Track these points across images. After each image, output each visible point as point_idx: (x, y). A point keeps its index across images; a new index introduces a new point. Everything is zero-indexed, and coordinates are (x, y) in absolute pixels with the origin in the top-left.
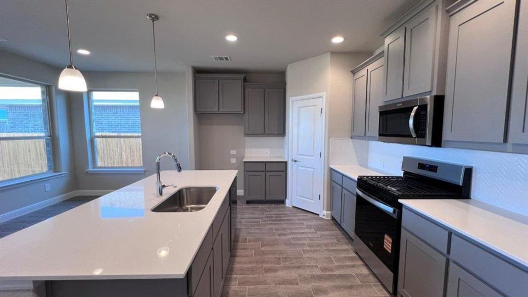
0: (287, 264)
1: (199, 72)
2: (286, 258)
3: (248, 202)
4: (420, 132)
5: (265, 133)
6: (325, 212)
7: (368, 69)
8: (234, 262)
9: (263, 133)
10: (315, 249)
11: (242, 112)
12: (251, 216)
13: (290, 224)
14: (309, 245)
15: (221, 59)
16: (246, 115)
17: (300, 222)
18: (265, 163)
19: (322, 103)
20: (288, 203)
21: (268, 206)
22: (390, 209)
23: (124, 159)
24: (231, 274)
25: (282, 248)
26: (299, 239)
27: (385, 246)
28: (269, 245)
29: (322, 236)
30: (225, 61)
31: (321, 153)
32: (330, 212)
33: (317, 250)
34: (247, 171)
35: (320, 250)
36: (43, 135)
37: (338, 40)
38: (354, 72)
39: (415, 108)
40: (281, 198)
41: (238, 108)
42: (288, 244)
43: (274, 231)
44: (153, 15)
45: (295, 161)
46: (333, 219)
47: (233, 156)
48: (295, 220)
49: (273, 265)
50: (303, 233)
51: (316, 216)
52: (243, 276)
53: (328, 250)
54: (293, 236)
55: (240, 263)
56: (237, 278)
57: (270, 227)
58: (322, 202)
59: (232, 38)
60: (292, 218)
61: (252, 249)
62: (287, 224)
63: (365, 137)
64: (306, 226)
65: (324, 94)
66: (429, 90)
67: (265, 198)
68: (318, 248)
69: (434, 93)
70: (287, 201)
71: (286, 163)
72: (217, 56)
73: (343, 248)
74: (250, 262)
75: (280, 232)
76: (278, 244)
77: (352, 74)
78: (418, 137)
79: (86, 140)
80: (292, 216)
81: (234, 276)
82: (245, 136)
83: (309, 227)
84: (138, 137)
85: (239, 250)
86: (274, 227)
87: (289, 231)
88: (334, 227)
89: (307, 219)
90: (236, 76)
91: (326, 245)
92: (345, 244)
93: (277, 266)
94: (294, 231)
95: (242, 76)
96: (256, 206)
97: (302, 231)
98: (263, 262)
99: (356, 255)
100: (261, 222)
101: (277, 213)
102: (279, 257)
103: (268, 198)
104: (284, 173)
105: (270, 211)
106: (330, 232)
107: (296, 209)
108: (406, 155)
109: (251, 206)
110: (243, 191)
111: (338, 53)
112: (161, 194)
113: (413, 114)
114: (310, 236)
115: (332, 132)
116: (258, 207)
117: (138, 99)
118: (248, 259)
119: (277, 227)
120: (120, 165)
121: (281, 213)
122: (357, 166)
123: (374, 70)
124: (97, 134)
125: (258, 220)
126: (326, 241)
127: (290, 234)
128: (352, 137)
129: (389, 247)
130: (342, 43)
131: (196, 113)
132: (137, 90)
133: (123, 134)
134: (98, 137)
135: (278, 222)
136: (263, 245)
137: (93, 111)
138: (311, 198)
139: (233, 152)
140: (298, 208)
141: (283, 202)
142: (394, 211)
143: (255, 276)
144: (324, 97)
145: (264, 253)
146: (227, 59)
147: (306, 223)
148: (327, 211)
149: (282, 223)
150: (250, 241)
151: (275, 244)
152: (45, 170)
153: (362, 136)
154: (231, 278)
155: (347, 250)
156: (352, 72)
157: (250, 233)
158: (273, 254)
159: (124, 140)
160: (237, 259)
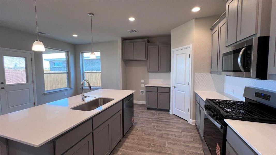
0: (153, 149)
1: (125, 40)
2: (155, 145)
3: (148, 109)
4: (247, 68)
5: (159, 70)
6: (191, 120)
7: (219, 26)
8: (125, 141)
9: (157, 70)
10: (176, 143)
11: (146, 59)
12: (146, 116)
13: (167, 124)
14: (173, 140)
15: (132, 31)
16: (148, 61)
17: (173, 124)
18: (158, 87)
19: (189, 51)
20: (171, 112)
21: (158, 112)
22: (219, 126)
23: (98, 83)
24: (120, 148)
25: (155, 138)
26: (168, 134)
27: (217, 152)
28: (148, 135)
29: (184, 135)
30: (135, 32)
31: (189, 82)
32: (194, 121)
33: (177, 144)
34: (147, 92)
35: (178, 144)
36: (66, 72)
37: (196, 9)
38: (212, 29)
39: (244, 49)
40: (167, 108)
41: (144, 57)
42: (160, 136)
43: (155, 127)
44: (91, 13)
45: (174, 87)
46: (196, 126)
47: (143, 83)
48: (171, 122)
49: (145, 148)
50: (172, 131)
51: (186, 122)
52: (125, 150)
53: (184, 145)
54: (165, 132)
55: (128, 142)
56: (122, 151)
57: (154, 124)
58: (190, 114)
59: (132, 19)
60: (170, 121)
61: (138, 136)
62: (165, 124)
63: (217, 72)
64: (176, 127)
65: (191, 45)
66: (254, 33)
67: (157, 107)
68: (178, 143)
69: (259, 35)
70: (170, 110)
71: (170, 88)
72: (130, 30)
73: (196, 146)
74: (133, 143)
75: (158, 128)
76: (154, 135)
77: (211, 30)
78: (245, 71)
79: (81, 74)
80: (171, 120)
81: (121, 149)
82: (147, 72)
83: (178, 128)
84: (100, 73)
85: (130, 135)
86: (156, 125)
87: (164, 129)
88: (196, 131)
89: (179, 123)
90: (143, 40)
91: (184, 142)
92: (198, 143)
93: (147, 148)
94: (167, 129)
95: (146, 40)
96: (152, 111)
97: (173, 130)
98: (140, 145)
99: (203, 153)
100: (150, 121)
101: (161, 117)
102: (150, 143)
103: (159, 108)
104: (169, 94)
105: (158, 115)
106: (191, 133)
107: (175, 116)
108: (246, 86)
109: (149, 111)
110: (145, 102)
111: (199, 18)
112: (83, 100)
113: (241, 53)
114: (176, 134)
115: (196, 69)
116: (153, 112)
117: (100, 55)
118: (133, 141)
119: (158, 125)
120: (97, 86)
121: (165, 117)
122: (215, 92)
123: (222, 26)
124: (85, 72)
125: (149, 119)
126: (185, 139)
127: (164, 130)
128: (211, 73)
129: (218, 153)
130: (199, 11)
131: (123, 61)
132: (100, 51)
133: (98, 72)
134: (86, 73)
135: (159, 122)
136: (145, 135)
137: (84, 61)
138: (184, 110)
139: (143, 81)
140: (176, 115)
141: (168, 111)
142: (221, 127)
143: (132, 152)
144: (191, 47)
145: (144, 139)
146: (135, 31)
147: (177, 125)
148: (193, 119)
149: (162, 123)
150: (139, 131)
151: (152, 135)
152: (66, 86)
153: (216, 72)
154: (119, 150)
155: (198, 148)
156: (211, 29)
157: (141, 126)
158: (148, 141)
159: (98, 74)
160: (127, 140)
